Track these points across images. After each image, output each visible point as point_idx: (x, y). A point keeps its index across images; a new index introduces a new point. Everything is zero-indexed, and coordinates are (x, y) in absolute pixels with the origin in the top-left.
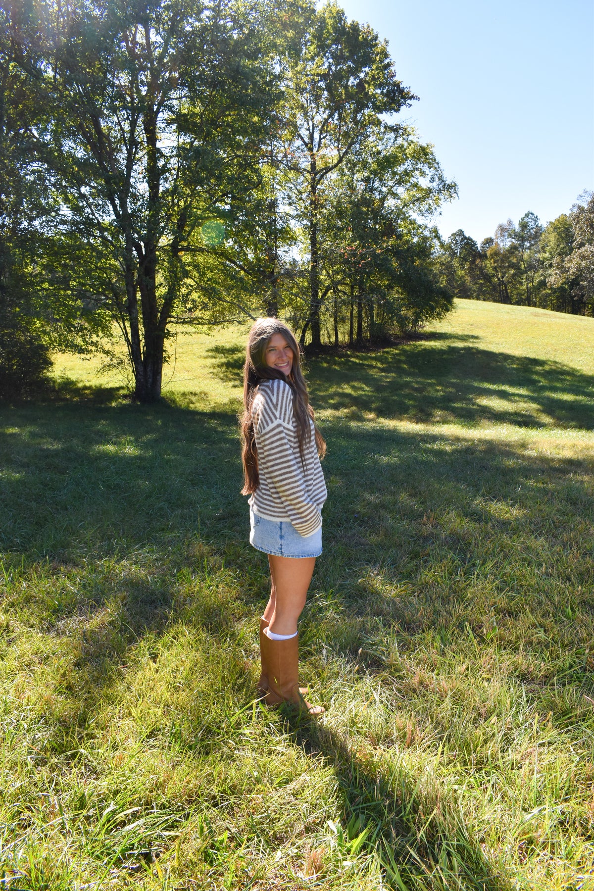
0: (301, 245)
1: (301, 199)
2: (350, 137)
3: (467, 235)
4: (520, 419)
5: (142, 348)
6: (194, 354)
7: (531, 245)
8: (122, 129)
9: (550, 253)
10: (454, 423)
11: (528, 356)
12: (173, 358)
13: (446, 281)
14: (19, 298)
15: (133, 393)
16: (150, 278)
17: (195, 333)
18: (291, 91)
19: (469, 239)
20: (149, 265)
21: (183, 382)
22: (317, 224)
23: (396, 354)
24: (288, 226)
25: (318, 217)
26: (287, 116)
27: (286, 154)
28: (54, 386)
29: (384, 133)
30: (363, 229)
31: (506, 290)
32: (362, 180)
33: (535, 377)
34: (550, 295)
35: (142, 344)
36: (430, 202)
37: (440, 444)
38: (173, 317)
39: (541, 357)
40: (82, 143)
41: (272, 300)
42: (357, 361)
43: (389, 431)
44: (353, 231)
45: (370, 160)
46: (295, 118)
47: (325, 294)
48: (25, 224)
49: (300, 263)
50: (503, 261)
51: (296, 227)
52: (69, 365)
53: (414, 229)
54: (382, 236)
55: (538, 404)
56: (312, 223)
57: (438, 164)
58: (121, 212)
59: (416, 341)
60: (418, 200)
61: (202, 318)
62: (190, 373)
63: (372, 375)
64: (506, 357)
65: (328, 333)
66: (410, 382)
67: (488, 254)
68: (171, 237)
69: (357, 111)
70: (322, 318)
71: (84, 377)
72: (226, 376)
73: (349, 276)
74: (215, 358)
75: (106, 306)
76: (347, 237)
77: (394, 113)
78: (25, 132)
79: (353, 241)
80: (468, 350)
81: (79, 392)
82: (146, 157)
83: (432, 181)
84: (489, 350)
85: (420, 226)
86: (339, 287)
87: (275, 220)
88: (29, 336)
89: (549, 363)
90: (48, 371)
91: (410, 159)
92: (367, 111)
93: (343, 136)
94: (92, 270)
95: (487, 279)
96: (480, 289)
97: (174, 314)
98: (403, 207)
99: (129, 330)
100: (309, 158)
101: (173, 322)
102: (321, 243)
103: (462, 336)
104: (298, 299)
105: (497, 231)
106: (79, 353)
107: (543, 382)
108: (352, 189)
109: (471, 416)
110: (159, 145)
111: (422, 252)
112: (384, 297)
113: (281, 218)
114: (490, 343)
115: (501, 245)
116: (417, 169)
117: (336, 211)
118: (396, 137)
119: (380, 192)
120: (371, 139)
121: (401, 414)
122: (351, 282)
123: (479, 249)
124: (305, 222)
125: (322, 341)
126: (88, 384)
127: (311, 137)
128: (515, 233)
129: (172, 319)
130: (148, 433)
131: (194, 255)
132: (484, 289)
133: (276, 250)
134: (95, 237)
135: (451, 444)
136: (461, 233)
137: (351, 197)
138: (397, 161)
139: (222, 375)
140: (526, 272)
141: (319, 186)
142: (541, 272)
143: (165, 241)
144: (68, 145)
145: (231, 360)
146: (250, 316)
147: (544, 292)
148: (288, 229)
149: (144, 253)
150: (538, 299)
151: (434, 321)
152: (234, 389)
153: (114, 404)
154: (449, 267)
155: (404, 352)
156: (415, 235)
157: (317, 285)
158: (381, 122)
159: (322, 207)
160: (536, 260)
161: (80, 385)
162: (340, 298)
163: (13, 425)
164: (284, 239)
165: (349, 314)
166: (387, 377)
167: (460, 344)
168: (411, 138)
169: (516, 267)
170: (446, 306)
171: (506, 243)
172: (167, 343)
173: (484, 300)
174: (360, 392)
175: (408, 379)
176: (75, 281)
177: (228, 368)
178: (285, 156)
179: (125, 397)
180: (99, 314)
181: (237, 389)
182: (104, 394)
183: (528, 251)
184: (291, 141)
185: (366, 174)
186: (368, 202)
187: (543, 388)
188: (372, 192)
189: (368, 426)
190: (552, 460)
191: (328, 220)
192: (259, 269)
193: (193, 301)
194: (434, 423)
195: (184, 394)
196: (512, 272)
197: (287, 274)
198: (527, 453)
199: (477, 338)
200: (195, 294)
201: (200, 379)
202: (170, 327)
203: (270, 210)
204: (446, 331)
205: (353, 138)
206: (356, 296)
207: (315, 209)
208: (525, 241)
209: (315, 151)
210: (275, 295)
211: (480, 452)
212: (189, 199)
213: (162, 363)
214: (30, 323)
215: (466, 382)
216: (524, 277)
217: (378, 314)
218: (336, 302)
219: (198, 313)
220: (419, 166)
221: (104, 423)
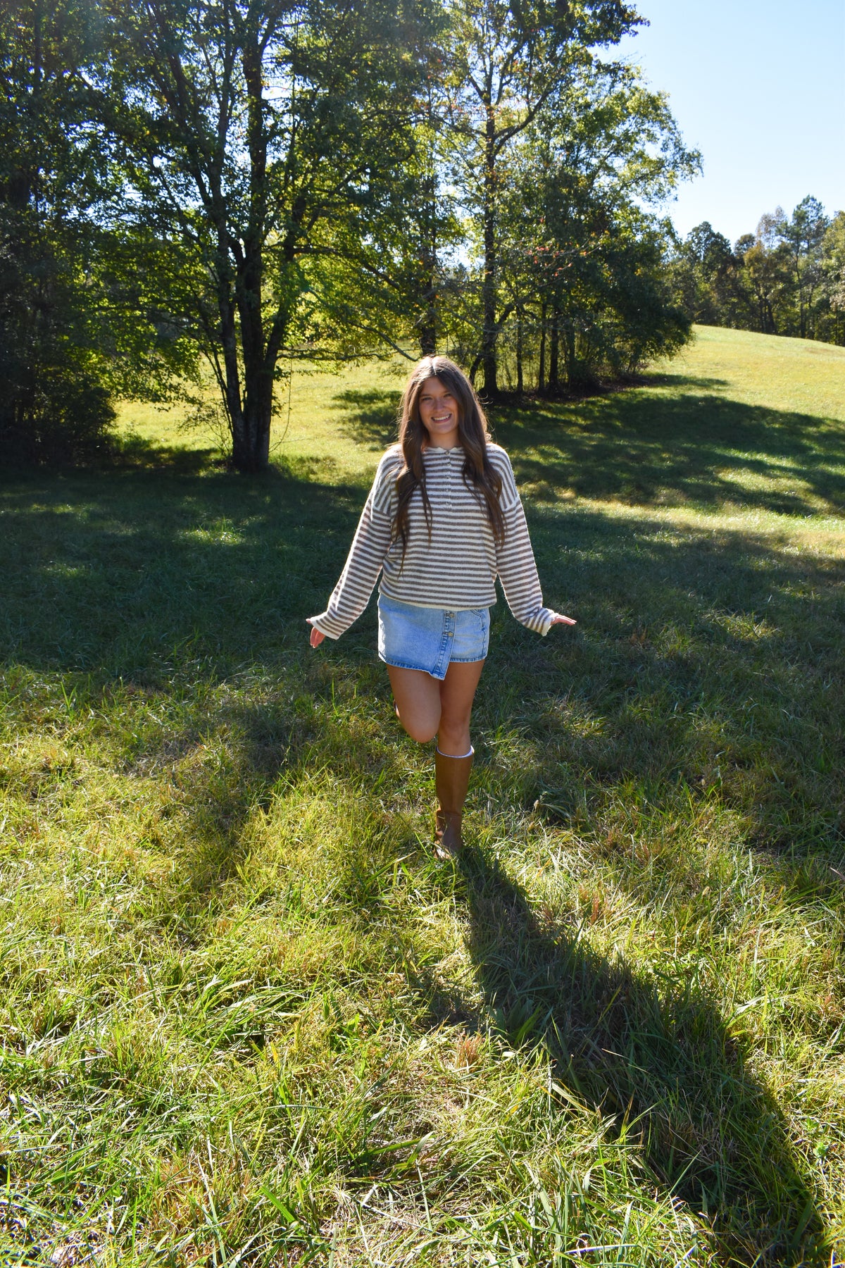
0: (471, 244)
1: (472, 175)
2: (545, 82)
3: (715, 230)
4: (780, 503)
5: (241, 394)
6: (316, 403)
7: (810, 247)
8: (212, 71)
9: (838, 259)
10: (686, 506)
11: (797, 411)
12: (286, 408)
13: (682, 299)
14: (67, 322)
15: (229, 457)
16: (254, 292)
17: (317, 372)
18: (458, 13)
19: (719, 236)
20: (251, 272)
21: (299, 442)
22: (494, 213)
23: (606, 406)
24: (452, 216)
25: (497, 202)
26: (453, 50)
27: (450, 108)
28: (119, 449)
29: (595, 75)
30: (562, 221)
31: (770, 313)
32: (562, 147)
33: (806, 442)
34: (834, 321)
35: (242, 388)
36: (662, 180)
37: (663, 535)
38: (286, 349)
39: (817, 413)
40: (154, 93)
41: (427, 324)
42: (549, 415)
43: (592, 515)
44: (546, 223)
45: (575, 118)
46: (465, 54)
47: (504, 317)
48: (74, 213)
49: (470, 270)
50: (767, 270)
51: (464, 217)
52: (139, 417)
53: (636, 220)
54: (590, 232)
55: (807, 481)
56: (487, 212)
57: (673, 122)
58: (211, 195)
59: (635, 387)
60: (644, 177)
61: (327, 351)
62: (310, 430)
63: (570, 436)
64: (764, 412)
65: (508, 373)
66: (624, 447)
67: (746, 259)
68: (283, 232)
69: (556, 42)
70: (500, 351)
71: (160, 435)
72: (361, 435)
73: (541, 291)
74: (346, 408)
75: (191, 333)
76: (539, 232)
77: (611, 46)
78: (72, 76)
79: (546, 239)
80: (710, 400)
81: (153, 455)
82: (248, 113)
83: (665, 148)
84: (741, 401)
85: (645, 217)
86: (526, 307)
87: (433, 207)
88: (83, 376)
89: (828, 422)
90: (110, 425)
91: (633, 115)
92: (571, 43)
93: (534, 81)
94: (170, 281)
95: (743, 297)
96: (732, 312)
97: (287, 344)
98: (622, 188)
99: (223, 368)
100: (485, 114)
101: (285, 356)
102: (500, 242)
103: (702, 380)
104: (466, 324)
105: (760, 225)
106: (154, 401)
107: (817, 450)
108: (547, 159)
109: (709, 498)
110: (265, 95)
111: (647, 255)
112: (589, 323)
113: (442, 204)
114: (742, 391)
115: (766, 245)
116: (644, 131)
117: (524, 193)
118: (614, 81)
119: (588, 165)
120: (576, 85)
121: (609, 493)
122: (542, 299)
123: (733, 251)
124: (478, 210)
125: (499, 386)
126: (165, 445)
127: (488, 82)
128: (787, 228)
129: (285, 352)
130: (252, 514)
131: (316, 259)
132: (738, 311)
133: (434, 252)
134: (174, 231)
135: (678, 536)
136: (706, 227)
137: (545, 172)
138: (613, 119)
139: (355, 434)
140: (800, 287)
141: (498, 157)
142: (822, 287)
143: (274, 237)
144: (133, 95)
145: (368, 412)
146: (396, 347)
147: (826, 317)
148: (452, 220)
149: (244, 256)
150: (816, 328)
151: (662, 358)
152: (372, 454)
153: (202, 474)
154: (687, 277)
155: (617, 402)
156: (637, 230)
157: (494, 304)
158: (592, 59)
159: (503, 187)
160: (816, 269)
161: (155, 446)
162: (527, 323)
163: (64, 502)
164: (446, 235)
165: (539, 347)
166: (591, 439)
167: (699, 393)
168: (635, 83)
169: (786, 278)
170: (680, 335)
171: (773, 243)
172: (277, 386)
173: (737, 328)
174: (553, 460)
175: (621, 443)
176: (146, 296)
177: (363, 423)
178: (450, 111)
179: (218, 463)
180: (181, 344)
181: (376, 453)
182: (188, 460)
183: (805, 256)
184: (458, 88)
185: (568, 139)
186: (570, 181)
187: (817, 459)
188: (576, 165)
189: (563, 508)
190: (821, 561)
191: (511, 208)
192: (409, 280)
193: (316, 326)
194: (657, 506)
195: (302, 460)
196: (780, 286)
197: (450, 287)
198: (786, 550)
199: (723, 383)
200: (318, 314)
201: (324, 439)
202: (281, 364)
203: (427, 192)
204: (680, 373)
205: (549, 84)
206: (549, 320)
207: (492, 190)
208: (801, 240)
209: (493, 103)
210: (432, 317)
211: (719, 547)
212: (310, 176)
213: (270, 415)
214: (84, 357)
215: (706, 447)
216: (798, 293)
217: (580, 347)
218: (519, 328)
219: (321, 344)
220: (646, 126)
221: (190, 499)
